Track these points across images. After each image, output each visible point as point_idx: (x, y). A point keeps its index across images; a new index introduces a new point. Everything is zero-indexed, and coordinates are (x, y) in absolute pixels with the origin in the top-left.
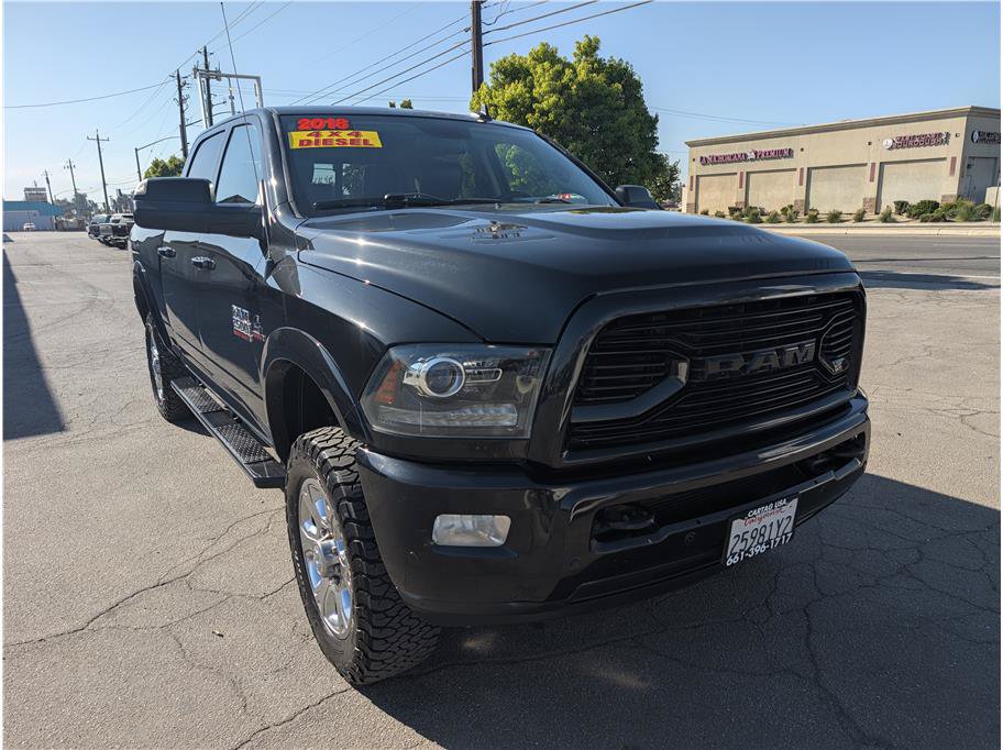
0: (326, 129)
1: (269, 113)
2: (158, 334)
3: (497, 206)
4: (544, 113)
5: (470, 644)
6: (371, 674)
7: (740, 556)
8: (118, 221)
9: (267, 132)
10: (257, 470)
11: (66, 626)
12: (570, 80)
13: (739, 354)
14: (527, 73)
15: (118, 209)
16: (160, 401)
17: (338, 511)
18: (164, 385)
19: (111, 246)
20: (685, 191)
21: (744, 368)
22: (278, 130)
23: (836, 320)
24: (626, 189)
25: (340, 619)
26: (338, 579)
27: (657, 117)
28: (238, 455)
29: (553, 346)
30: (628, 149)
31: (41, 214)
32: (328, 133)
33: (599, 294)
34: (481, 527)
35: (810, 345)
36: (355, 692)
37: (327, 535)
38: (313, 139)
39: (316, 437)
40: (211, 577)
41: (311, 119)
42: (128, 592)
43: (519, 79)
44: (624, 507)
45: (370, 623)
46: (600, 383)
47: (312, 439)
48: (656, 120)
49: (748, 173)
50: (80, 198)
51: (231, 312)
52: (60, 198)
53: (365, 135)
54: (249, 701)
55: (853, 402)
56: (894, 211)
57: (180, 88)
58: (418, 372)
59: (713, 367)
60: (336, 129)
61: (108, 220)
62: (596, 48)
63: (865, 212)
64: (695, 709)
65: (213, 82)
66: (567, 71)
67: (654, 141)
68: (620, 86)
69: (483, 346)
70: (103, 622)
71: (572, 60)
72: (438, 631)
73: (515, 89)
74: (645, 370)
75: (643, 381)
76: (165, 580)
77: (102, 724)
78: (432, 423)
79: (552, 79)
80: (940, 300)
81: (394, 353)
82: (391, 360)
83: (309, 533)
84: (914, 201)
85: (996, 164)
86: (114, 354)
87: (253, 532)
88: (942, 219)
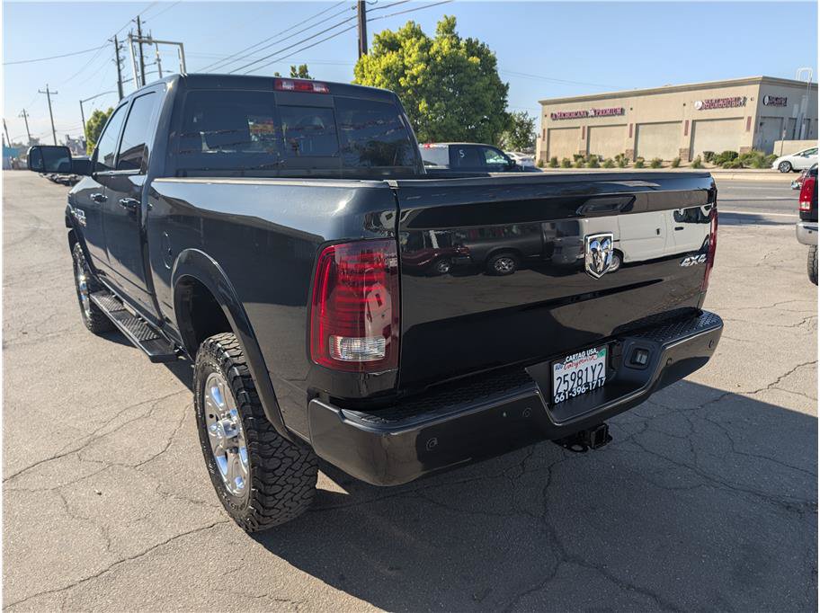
4: (414, 78)
14: (399, 45)
20: (539, 141)
27: (507, 84)
30: (483, 109)
40: (98, 450)
42: (31, 463)
43: (393, 50)
48: (507, 87)
49: (589, 127)
50: (34, 142)
52: (17, 142)
54: (112, 542)
56: (703, 159)
57: (117, 50)
63: (680, 160)
65: (144, 45)
67: (504, 103)
73: (390, 59)
76: (61, 453)
79: (420, 51)
84: (718, 151)
85: (782, 123)
86: (47, 275)
87: (137, 416)
88: (740, 166)
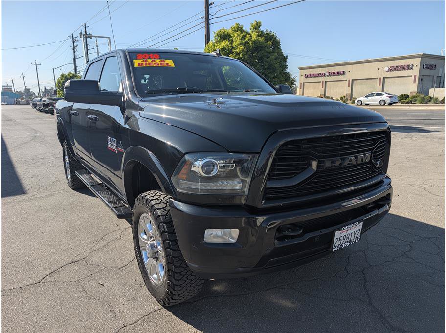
0: (149, 58)
1: (123, 51)
2: (69, 151)
3: (228, 93)
4: (237, 54)
5: (216, 288)
6: (173, 301)
7: (338, 247)
8: (45, 101)
9: (123, 60)
10: (118, 211)
11: (31, 281)
12: (249, 40)
13: (338, 158)
14: (230, 36)
15: (44, 95)
16: (69, 180)
17: (159, 228)
18: (71, 173)
19: (42, 112)
20: (298, 89)
21: (341, 164)
22: (128, 59)
23: (380, 143)
24: (280, 87)
25: (159, 277)
26: (157, 259)
27: (287, 56)
28: (108, 204)
29: (259, 153)
30: (274, 70)
31: (9, 98)
32: (151, 60)
33: (279, 131)
34: (225, 234)
35: (368, 154)
36: (165, 309)
37: (152, 239)
38: (144, 63)
39: (149, 195)
40: (96, 258)
41: (143, 54)
42: (59, 266)
43: (226, 39)
44: (288, 226)
45: (174, 278)
46: (279, 170)
47: (146, 196)
48: (287, 58)
49: (326, 82)
50: (27, 91)
51: (107, 140)
52: (18, 90)
53: (167, 61)
54: (117, 314)
55: (385, 180)
57: (73, 42)
58: (198, 166)
59: (328, 164)
60: (154, 59)
61: (40, 100)
62: (259, 27)
64: (317, 316)
65: (88, 39)
66: (247, 36)
67: (285, 67)
68: (271, 43)
69: (228, 154)
70: (49, 279)
71: (249, 31)
72: (203, 281)
73: (225, 43)
74: (298, 165)
75: (297, 169)
76: (76, 260)
77: (51, 325)
78: (204, 188)
79: (241, 39)
80: (411, 138)
81: (187, 157)
82: (185, 160)
83: (143, 239)
85: (433, 79)
86: (47, 160)
87: (114, 239)
88: (410, 102)
